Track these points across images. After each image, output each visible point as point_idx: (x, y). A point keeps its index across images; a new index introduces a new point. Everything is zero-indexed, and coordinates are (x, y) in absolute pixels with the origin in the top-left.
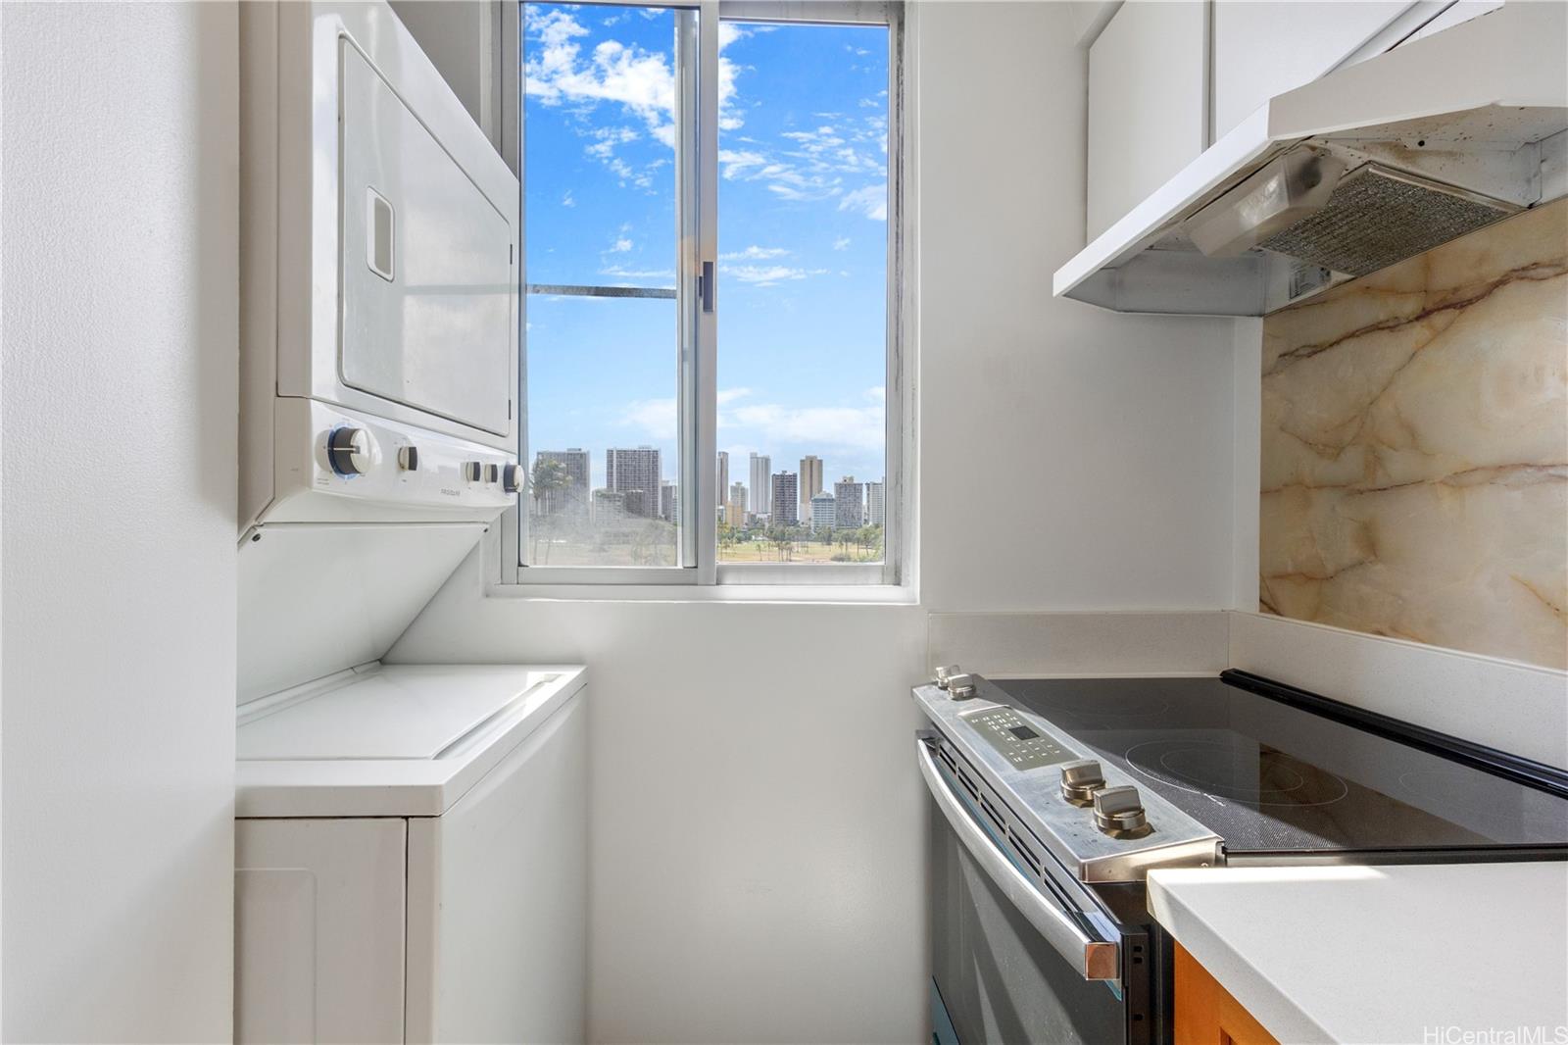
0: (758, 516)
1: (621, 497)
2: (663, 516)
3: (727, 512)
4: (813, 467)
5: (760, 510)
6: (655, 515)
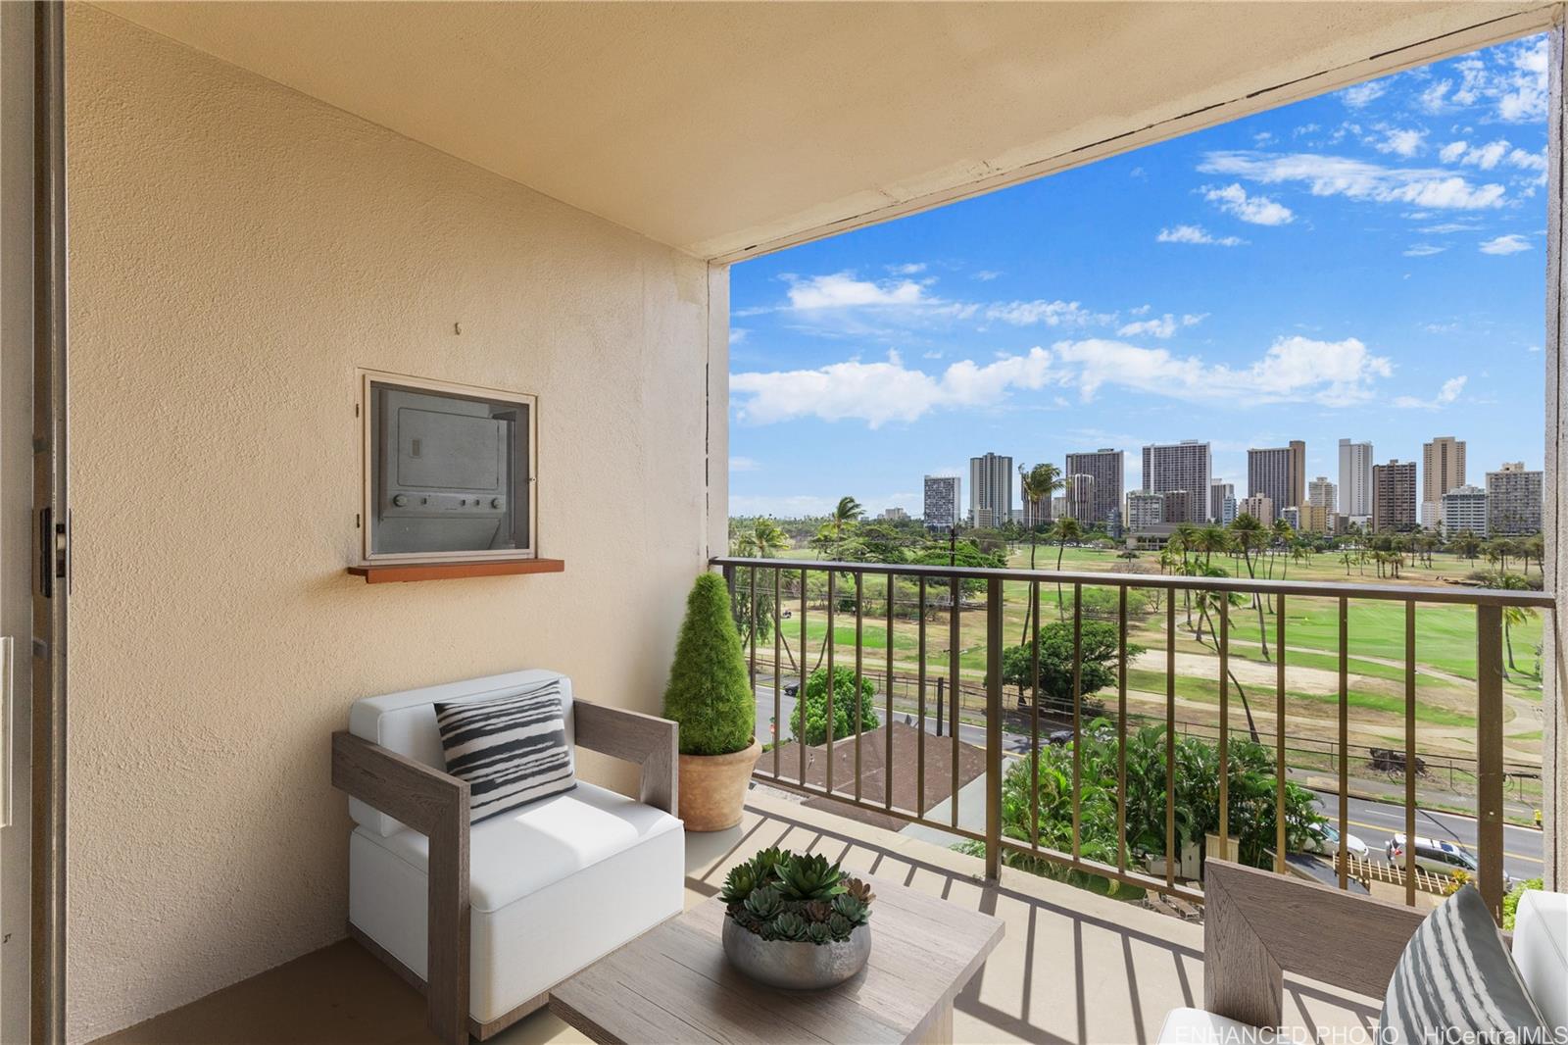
0: (1352, 519)
1: (1158, 499)
2: (1213, 520)
3: (1303, 514)
4: (1446, 453)
5: (1355, 511)
6: (1202, 519)
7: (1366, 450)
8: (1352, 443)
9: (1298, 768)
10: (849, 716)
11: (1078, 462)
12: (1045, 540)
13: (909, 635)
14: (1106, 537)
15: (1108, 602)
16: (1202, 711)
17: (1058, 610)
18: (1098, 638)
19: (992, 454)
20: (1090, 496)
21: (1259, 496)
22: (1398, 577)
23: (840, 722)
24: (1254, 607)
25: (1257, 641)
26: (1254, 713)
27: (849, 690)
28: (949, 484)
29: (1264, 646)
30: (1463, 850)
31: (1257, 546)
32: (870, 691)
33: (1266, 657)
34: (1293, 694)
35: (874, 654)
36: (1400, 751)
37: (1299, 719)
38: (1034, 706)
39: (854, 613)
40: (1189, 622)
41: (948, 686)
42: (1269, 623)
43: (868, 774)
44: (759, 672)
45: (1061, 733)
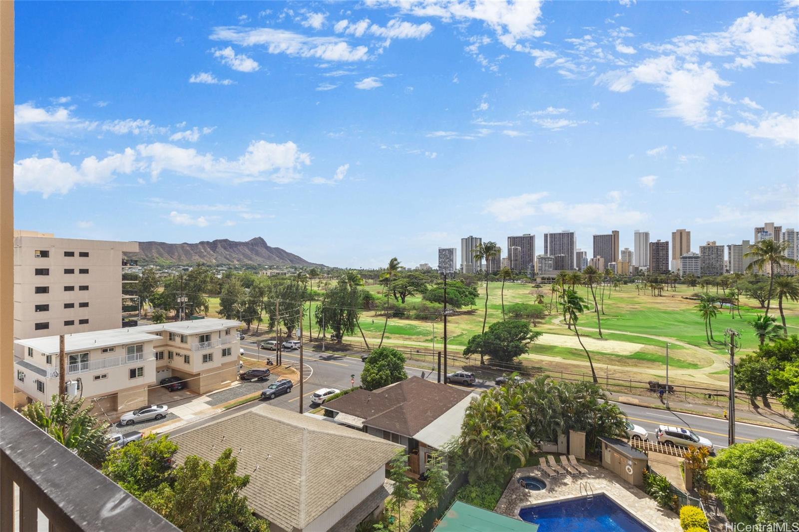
0: (640, 268)
1: (551, 258)
2: (577, 269)
3: (618, 266)
4: (682, 236)
5: (642, 265)
6: (572, 268)
7: (646, 235)
8: (640, 232)
9: (615, 392)
10: (391, 373)
11: (513, 241)
12: (497, 279)
13: (428, 328)
14: (527, 277)
15: (526, 310)
16: (570, 365)
17: (502, 315)
18: (520, 329)
19: (472, 236)
20: (519, 257)
21: (598, 257)
22: (661, 296)
23: (387, 377)
24: (596, 311)
25: (597, 328)
26: (594, 365)
27: (392, 359)
28: (451, 251)
29: (600, 331)
30: (691, 432)
31: (597, 282)
32: (402, 360)
33: (601, 336)
34: (612, 355)
35: (410, 339)
36: (662, 382)
37: (616, 367)
38: (488, 365)
39: (401, 318)
40: (565, 319)
41: (443, 356)
42: (602, 319)
43: (398, 405)
44: (349, 350)
45: (501, 378)
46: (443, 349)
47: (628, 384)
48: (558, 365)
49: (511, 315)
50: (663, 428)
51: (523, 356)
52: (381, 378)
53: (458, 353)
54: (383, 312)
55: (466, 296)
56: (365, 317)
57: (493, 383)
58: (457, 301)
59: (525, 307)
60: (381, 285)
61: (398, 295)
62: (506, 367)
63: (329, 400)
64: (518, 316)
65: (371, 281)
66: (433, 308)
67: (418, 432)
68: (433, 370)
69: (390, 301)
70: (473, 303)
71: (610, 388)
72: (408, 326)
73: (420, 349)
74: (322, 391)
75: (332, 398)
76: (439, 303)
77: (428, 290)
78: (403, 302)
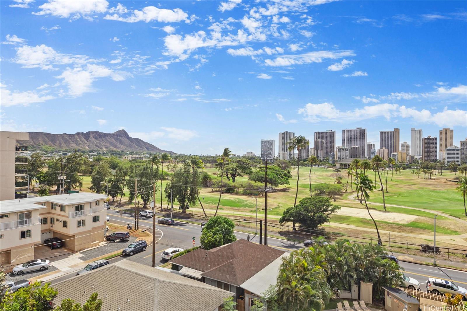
0: (415, 157)
1: (348, 149)
2: (367, 157)
3: (399, 156)
4: (447, 133)
5: (416, 155)
6: (363, 157)
7: (420, 132)
8: (416, 129)
9: (395, 252)
10: (224, 237)
11: (319, 135)
12: (306, 164)
13: (252, 202)
14: (329, 163)
15: (328, 188)
16: (361, 231)
17: (310, 192)
18: (323, 203)
19: (287, 131)
20: (323, 148)
21: (384, 148)
22: (431, 179)
23: (220, 239)
24: (381, 190)
25: (382, 203)
26: (380, 231)
27: (224, 226)
28: (271, 143)
29: (384, 205)
30: (452, 283)
31: (383, 168)
32: (232, 226)
33: (385, 209)
34: (394, 224)
35: (238, 210)
36: (431, 245)
37: (396, 233)
38: (299, 230)
39: (231, 194)
40: (358, 196)
41: (264, 223)
42: (386, 196)
43: (229, 261)
44: (191, 218)
45: (309, 241)
46: (264, 218)
47: (405, 246)
48: (352, 231)
49: (316, 192)
50: (432, 280)
51: (325, 224)
52: (216, 240)
53: (275, 221)
54: (218, 189)
55: (282, 177)
56: (203, 193)
57: (302, 245)
58: (275, 181)
59: (328, 186)
60: (217, 168)
61: (230, 176)
62: (312, 233)
63: (175, 257)
64: (322, 193)
65: (209, 165)
66: (257, 186)
67: (244, 282)
68: (256, 234)
69: (224, 180)
70: (287, 183)
71: (391, 249)
72: (237, 200)
73: (246, 218)
74: (169, 250)
75: (178, 256)
76: (261, 182)
77: (253, 172)
78: (234, 181)
